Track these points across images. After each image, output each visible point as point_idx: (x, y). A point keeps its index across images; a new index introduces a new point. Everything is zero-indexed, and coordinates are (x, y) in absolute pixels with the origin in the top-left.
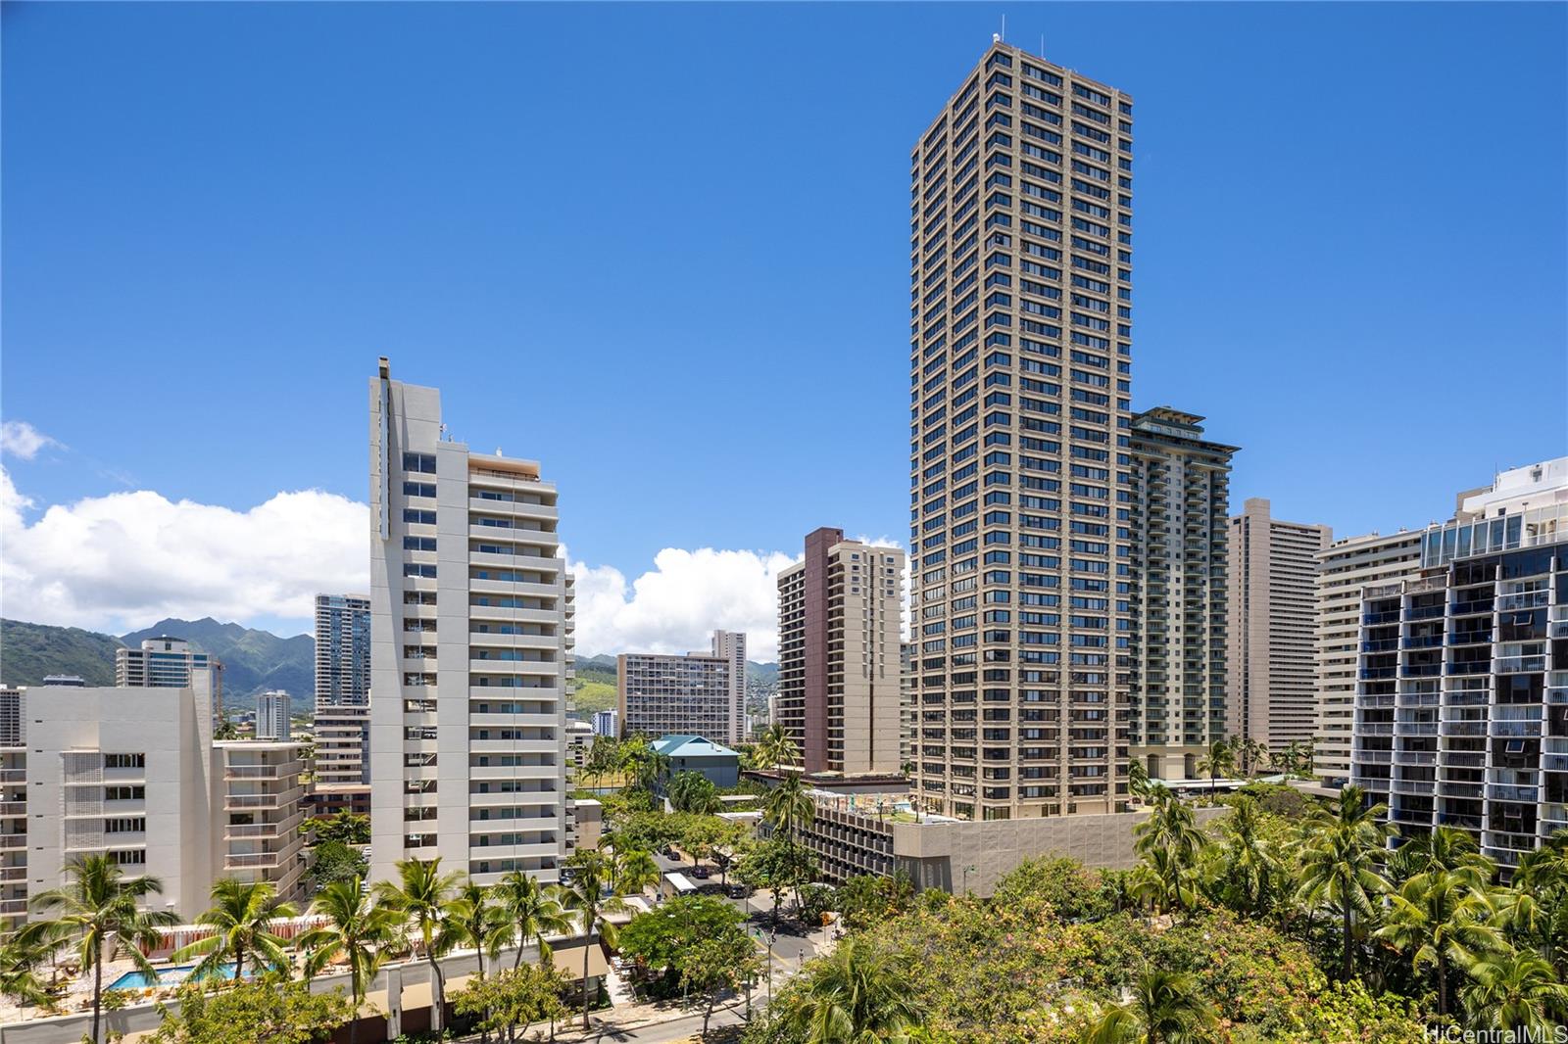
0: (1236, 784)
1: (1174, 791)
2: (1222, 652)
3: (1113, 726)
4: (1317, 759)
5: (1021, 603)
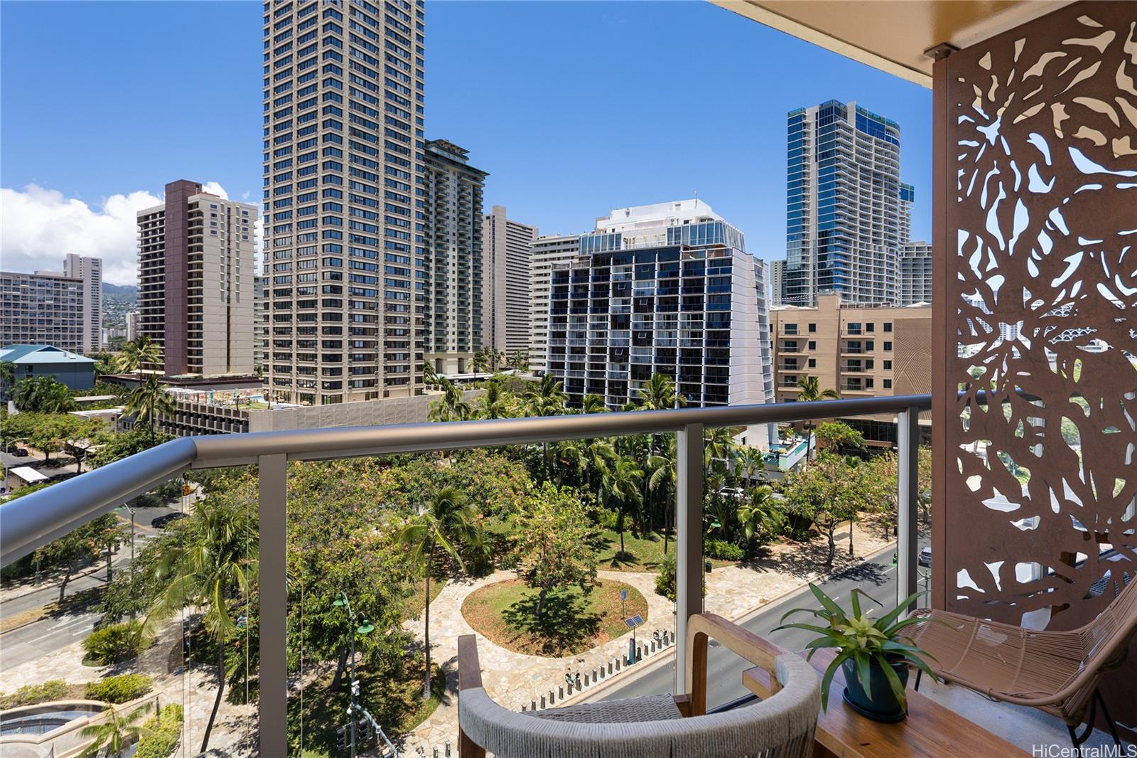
0: (487, 376)
1: (452, 381)
2: (479, 296)
3: (413, 339)
4: (531, 360)
5: (351, 255)
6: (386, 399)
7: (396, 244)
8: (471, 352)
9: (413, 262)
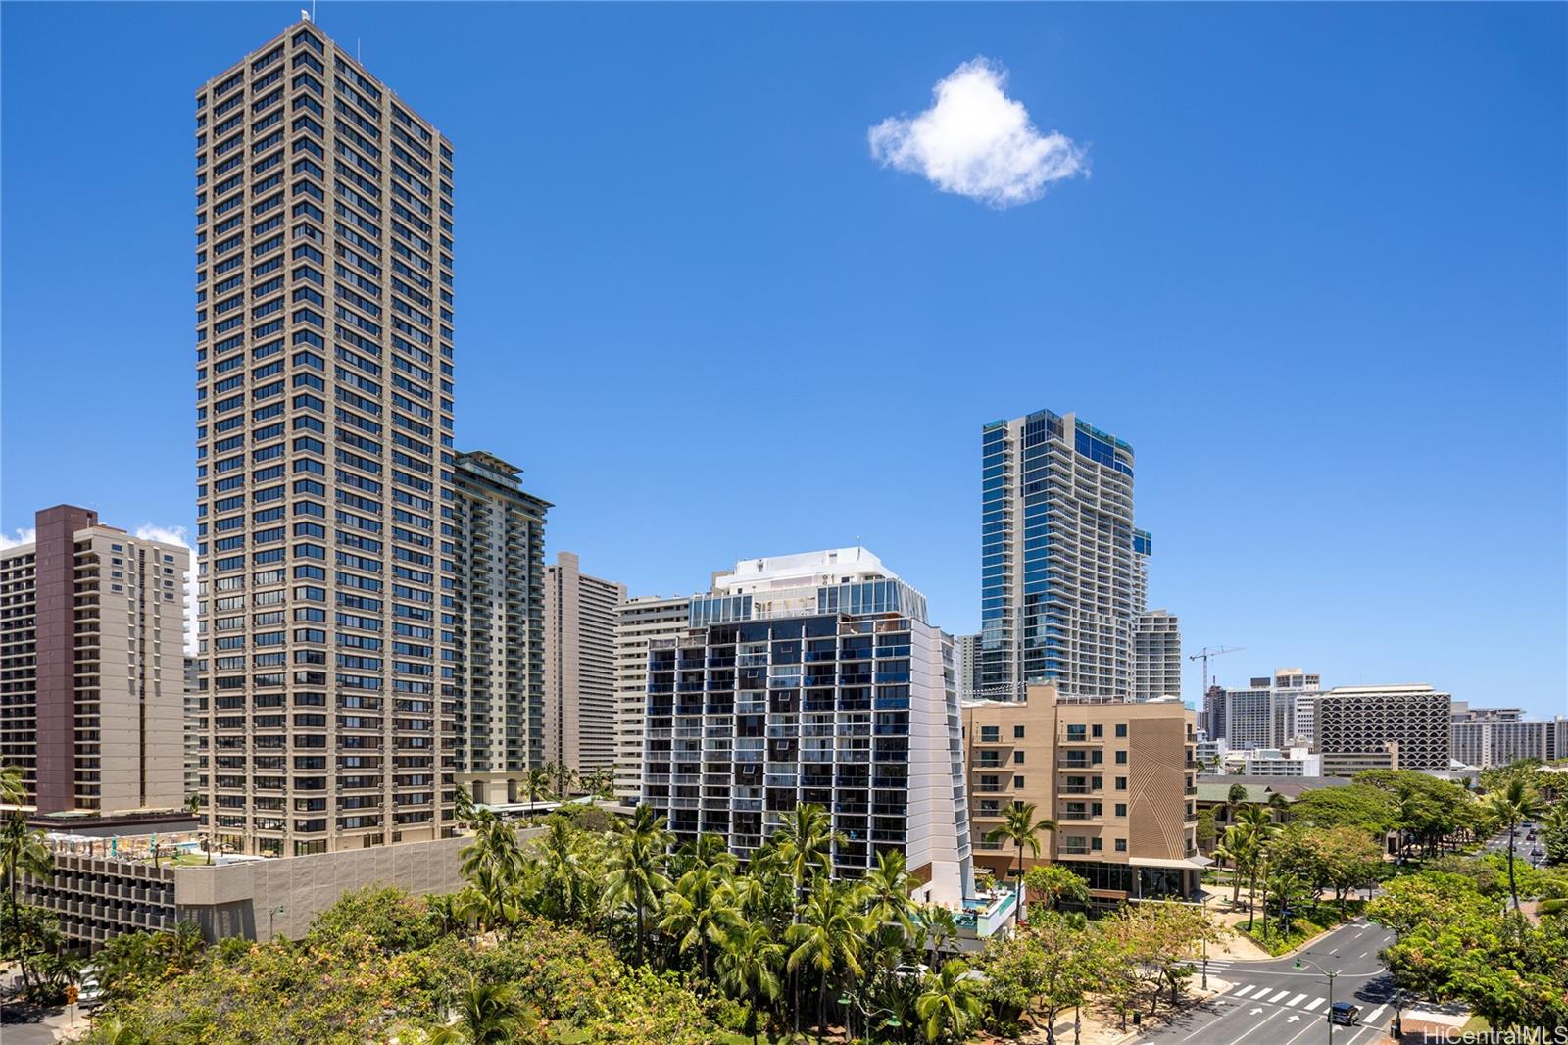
0: (551, 806)
1: (498, 815)
2: (540, 687)
3: (438, 753)
4: (617, 782)
5: (339, 625)
6: (397, 844)
7: (410, 608)
8: (526, 770)
9: (438, 636)
